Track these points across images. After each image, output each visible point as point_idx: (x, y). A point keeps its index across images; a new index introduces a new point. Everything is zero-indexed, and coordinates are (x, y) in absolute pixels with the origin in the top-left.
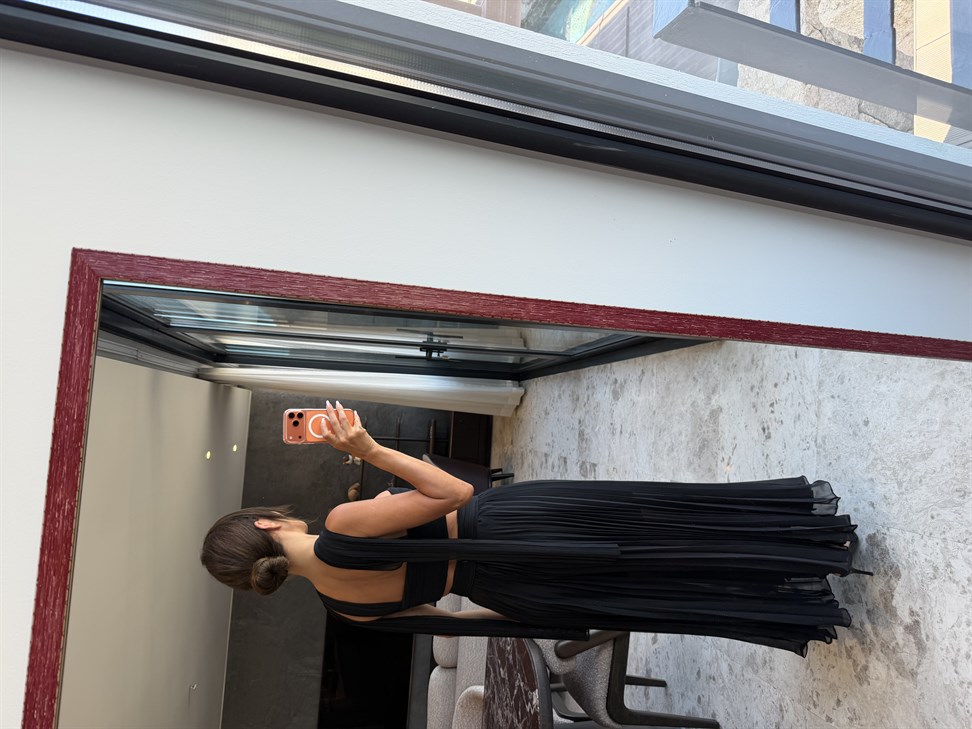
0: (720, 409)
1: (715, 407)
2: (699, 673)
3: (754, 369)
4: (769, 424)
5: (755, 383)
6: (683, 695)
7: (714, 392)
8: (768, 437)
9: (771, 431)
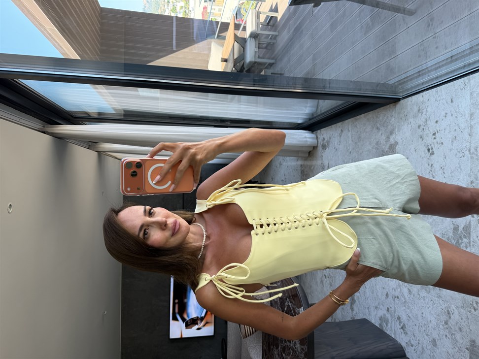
0: (397, 143)
1: (393, 142)
2: (387, 295)
3: (420, 115)
4: (433, 146)
5: (421, 123)
6: (376, 308)
7: (391, 133)
8: (433, 154)
9: (434, 150)
